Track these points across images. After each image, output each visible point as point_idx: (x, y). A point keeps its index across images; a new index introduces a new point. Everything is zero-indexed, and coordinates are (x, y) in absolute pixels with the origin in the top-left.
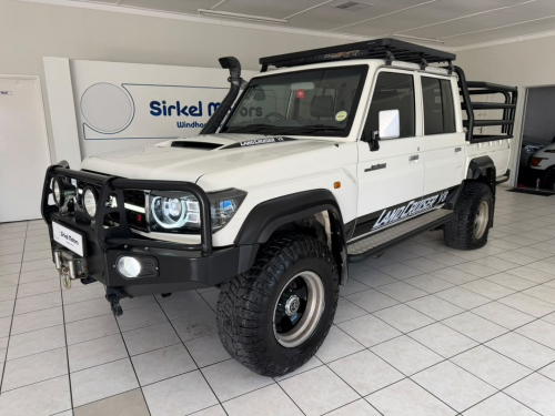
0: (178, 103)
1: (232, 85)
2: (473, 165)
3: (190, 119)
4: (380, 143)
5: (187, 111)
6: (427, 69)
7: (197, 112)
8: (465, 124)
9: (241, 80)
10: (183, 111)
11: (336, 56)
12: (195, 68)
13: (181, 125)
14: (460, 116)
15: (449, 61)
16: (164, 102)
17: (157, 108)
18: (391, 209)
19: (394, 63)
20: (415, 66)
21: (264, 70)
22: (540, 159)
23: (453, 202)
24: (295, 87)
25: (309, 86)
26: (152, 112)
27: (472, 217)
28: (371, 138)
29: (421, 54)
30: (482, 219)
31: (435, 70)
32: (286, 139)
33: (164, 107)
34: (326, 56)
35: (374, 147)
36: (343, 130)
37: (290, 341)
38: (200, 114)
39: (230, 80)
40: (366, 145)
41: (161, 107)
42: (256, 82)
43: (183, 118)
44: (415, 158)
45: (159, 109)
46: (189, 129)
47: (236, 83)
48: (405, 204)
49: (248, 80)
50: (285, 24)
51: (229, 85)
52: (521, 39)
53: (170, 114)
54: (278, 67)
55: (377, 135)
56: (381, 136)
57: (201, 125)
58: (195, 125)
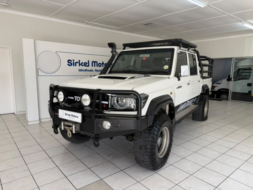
0: (79, 61)
1: (113, 54)
2: (203, 87)
3: (84, 68)
4: (181, 78)
5: (83, 64)
6: (190, 51)
7: (87, 65)
8: (200, 72)
9: (116, 52)
10: (81, 64)
11: (158, 44)
12: (87, 46)
13: (80, 70)
14: (198, 69)
15: (195, 47)
16: (73, 60)
17: (70, 63)
18: (183, 104)
19: (182, 48)
20: (186, 49)
21: (124, 49)
22: (215, 87)
23: (197, 102)
24: (141, 56)
25: (148, 55)
26: (68, 65)
27: (204, 108)
28: (178, 75)
29: (188, 44)
30: (206, 109)
31: (191, 51)
32: (148, 76)
33: (74, 62)
34: (154, 44)
35: (179, 80)
36: (168, 72)
37: (161, 155)
38: (88, 66)
39: (112, 52)
40: (176, 79)
41: (72, 62)
42: (122, 53)
43: (81, 67)
44: (189, 84)
45: (71, 63)
46: (83, 72)
47: (114, 53)
48: (186, 102)
49: (119, 52)
50: (120, 30)
51: (111, 54)
52: (207, 40)
53: (76, 65)
54: (131, 47)
55: (180, 75)
56: (182, 75)
57: (89, 71)
58: (86, 70)
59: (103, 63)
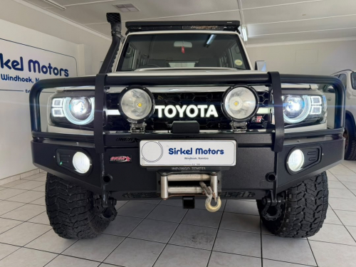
0: (2, 56)
3: (13, 73)
5: (10, 64)
7: (19, 67)
13: (4, 78)
24: (177, 44)
34: (191, 27)
38: (22, 69)
43: (6, 71)
46: (12, 82)
47: (119, 36)
57: (23, 80)
58: (17, 78)
59: (50, 67)
